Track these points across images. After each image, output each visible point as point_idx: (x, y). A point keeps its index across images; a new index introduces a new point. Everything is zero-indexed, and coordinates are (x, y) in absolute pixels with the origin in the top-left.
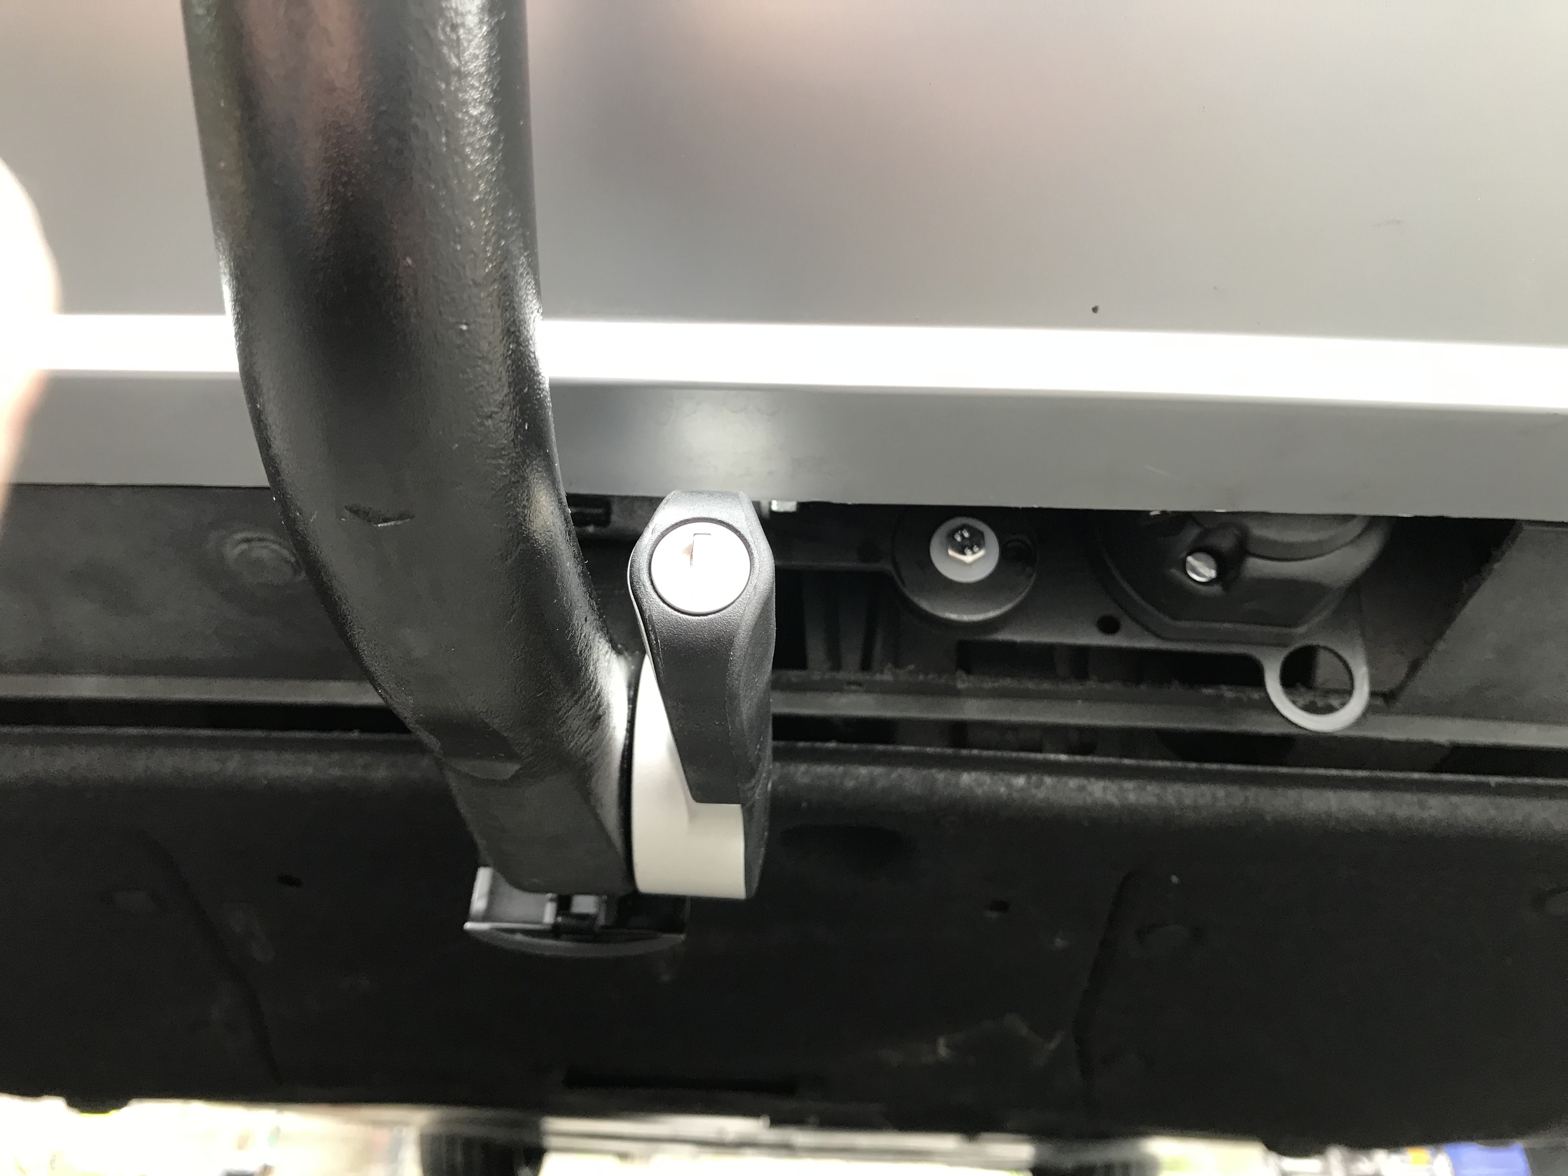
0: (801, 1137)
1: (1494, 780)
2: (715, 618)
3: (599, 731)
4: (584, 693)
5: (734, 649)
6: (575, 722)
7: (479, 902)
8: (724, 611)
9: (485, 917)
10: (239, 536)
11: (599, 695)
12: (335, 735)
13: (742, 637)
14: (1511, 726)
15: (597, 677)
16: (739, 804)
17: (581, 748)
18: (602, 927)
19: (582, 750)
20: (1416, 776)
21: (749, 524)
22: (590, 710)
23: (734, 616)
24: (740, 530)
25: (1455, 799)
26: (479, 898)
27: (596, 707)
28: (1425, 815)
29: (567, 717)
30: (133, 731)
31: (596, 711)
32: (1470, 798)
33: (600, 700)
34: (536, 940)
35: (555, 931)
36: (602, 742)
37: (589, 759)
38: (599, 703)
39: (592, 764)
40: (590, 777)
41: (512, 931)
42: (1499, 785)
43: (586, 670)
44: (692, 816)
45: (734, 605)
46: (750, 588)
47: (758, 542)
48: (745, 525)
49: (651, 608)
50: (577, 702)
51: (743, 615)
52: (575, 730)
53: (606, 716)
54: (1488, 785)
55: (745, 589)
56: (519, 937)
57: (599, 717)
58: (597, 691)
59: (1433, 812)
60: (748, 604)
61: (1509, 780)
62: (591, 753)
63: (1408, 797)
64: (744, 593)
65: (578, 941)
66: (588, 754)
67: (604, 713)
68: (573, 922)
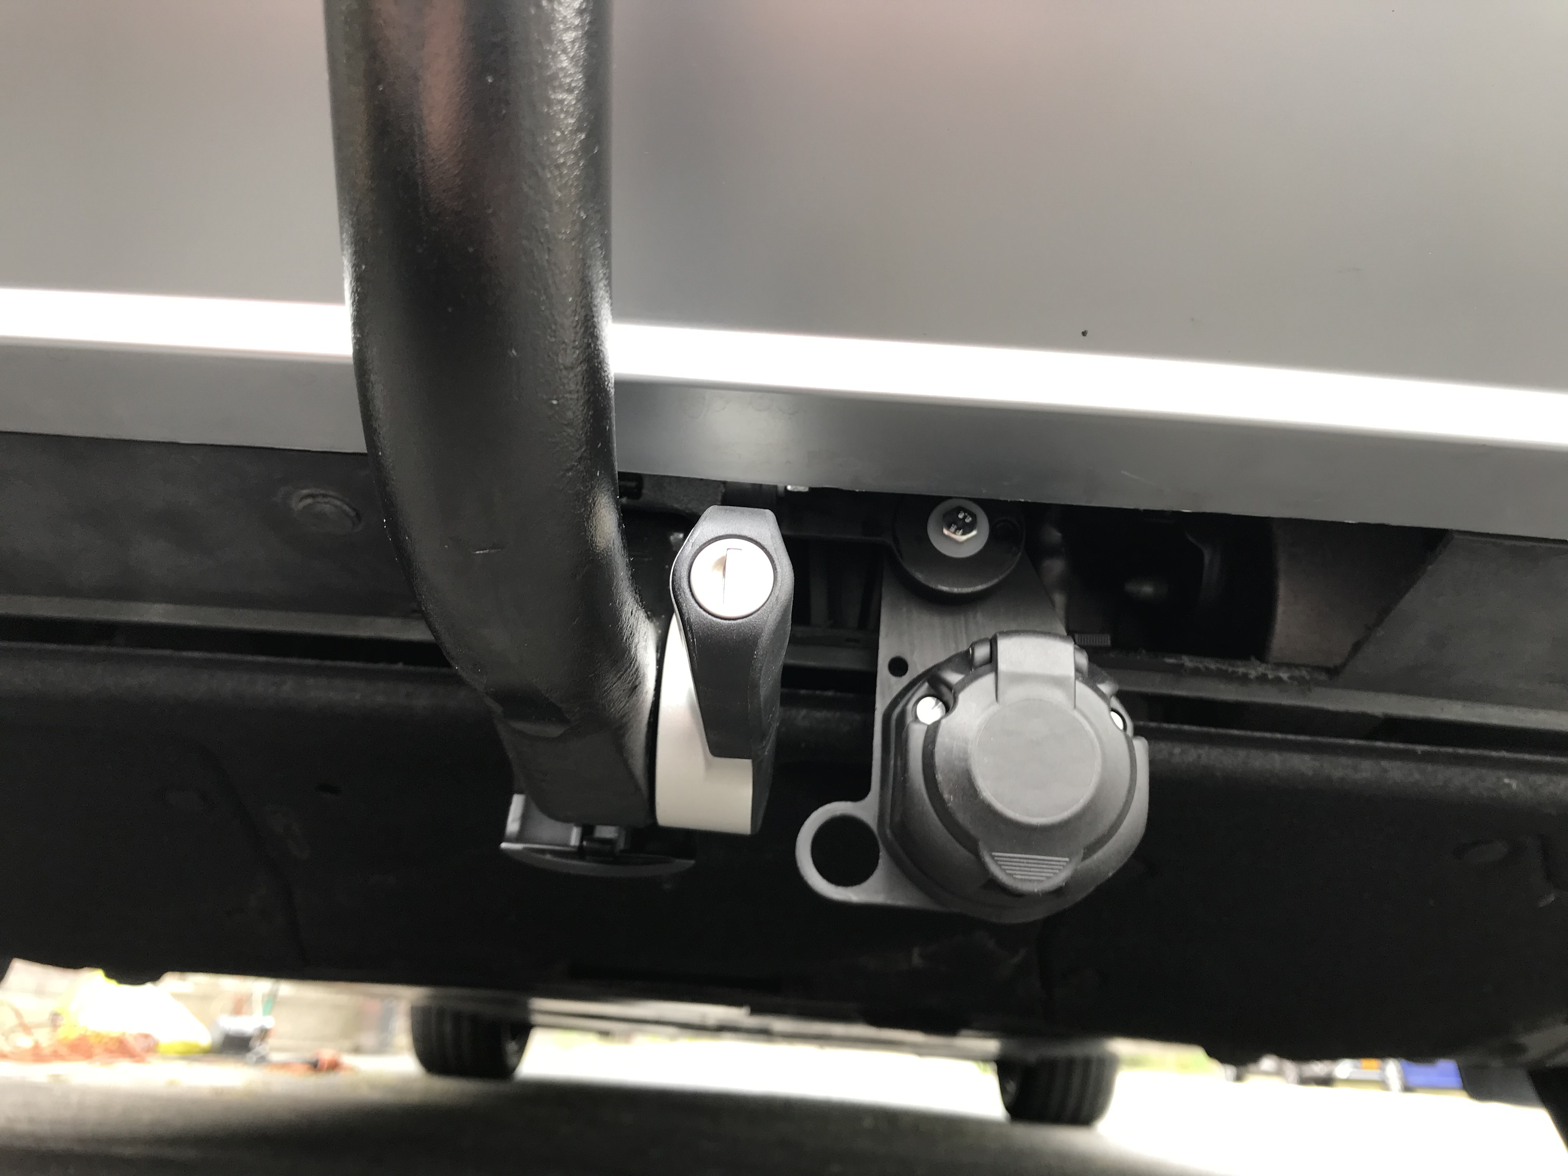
0: (779, 1024)
1: (1420, 748)
2: (742, 623)
3: (634, 698)
4: (626, 670)
5: (758, 649)
6: (617, 690)
7: (513, 825)
8: (751, 617)
9: (519, 838)
10: (305, 492)
11: (637, 669)
12: (381, 666)
13: (765, 639)
14: (1439, 702)
15: (637, 656)
16: (749, 759)
17: (619, 712)
18: (622, 851)
19: (620, 714)
20: (1352, 742)
21: (774, 542)
22: (629, 683)
23: (759, 622)
24: (766, 547)
25: (1384, 763)
26: (513, 821)
27: (634, 680)
28: (1358, 776)
29: (611, 690)
30: (196, 654)
31: (633, 682)
32: (1398, 763)
33: (638, 674)
34: (564, 861)
35: (580, 853)
36: (635, 708)
37: (625, 720)
38: (637, 676)
39: (626, 723)
40: (623, 735)
41: (543, 851)
42: (1425, 754)
43: (629, 653)
44: (708, 765)
45: (759, 612)
46: (773, 599)
47: (781, 559)
48: (770, 543)
49: (690, 612)
50: (620, 678)
51: (766, 622)
52: (615, 699)
53: (641, 685)
54: (1414, 752)
55: (768, 598)
56: (548, 857)
57: (636, 687)
58: (636, 667)
59: (1364, 775)
60: (771, 612)
61: (1434, 749)
62: (627, 715)
63: (1344, 760)
64: (768, 602)
65: (601, 862)
66: (624, 716)
67: (640, 683)
68: (596, 846)
